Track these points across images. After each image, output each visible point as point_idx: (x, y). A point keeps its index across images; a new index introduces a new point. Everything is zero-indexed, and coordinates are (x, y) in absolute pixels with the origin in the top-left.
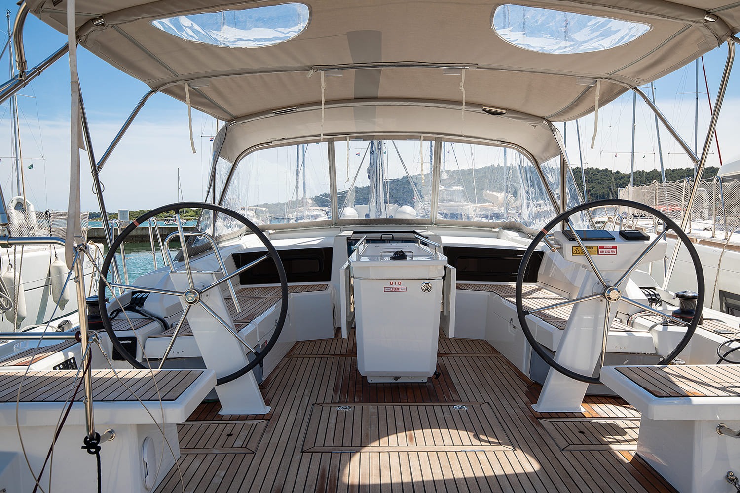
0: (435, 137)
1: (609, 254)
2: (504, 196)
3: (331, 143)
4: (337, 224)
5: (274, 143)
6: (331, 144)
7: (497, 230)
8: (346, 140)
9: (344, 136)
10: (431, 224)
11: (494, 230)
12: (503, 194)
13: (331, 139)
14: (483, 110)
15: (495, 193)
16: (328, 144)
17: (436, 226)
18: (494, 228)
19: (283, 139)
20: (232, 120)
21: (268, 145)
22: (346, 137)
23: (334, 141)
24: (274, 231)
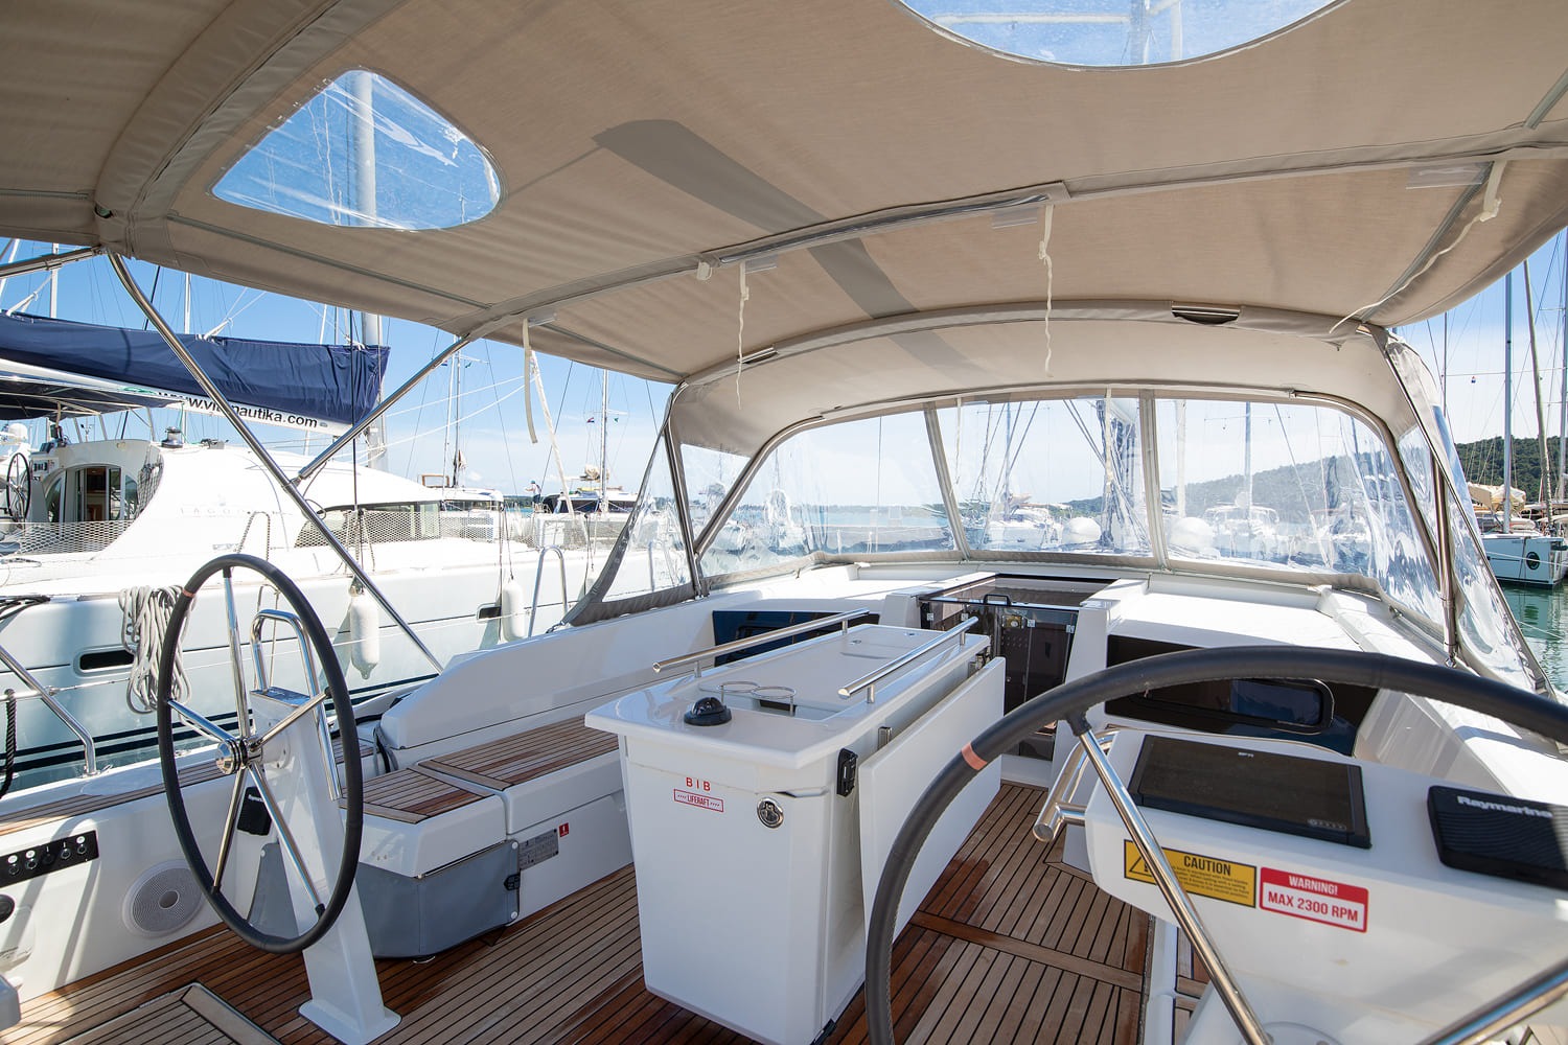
0: (1139, 390)
1: (1319, 916)
2: (1503, 492)
3: (930, 411)
4: (970, 558)
5: (827, 417)
6: (930, 413)
7: (1321, 588)
8: (956, 405)
9: (952, 397)
10: (1159, 567)
11: (1310, 588)
12: (1502, 488)
13: (930, 404)
14: (1176, 315)
15: (1484, 487)
16: (925, 413)
17: (1171, 572)
18: (1310, 585)
19: (837, 409)
20: (680, 379)
21: (816, 420)
22: (956, 399)
23: (936, 408)
24: (868, 565)
